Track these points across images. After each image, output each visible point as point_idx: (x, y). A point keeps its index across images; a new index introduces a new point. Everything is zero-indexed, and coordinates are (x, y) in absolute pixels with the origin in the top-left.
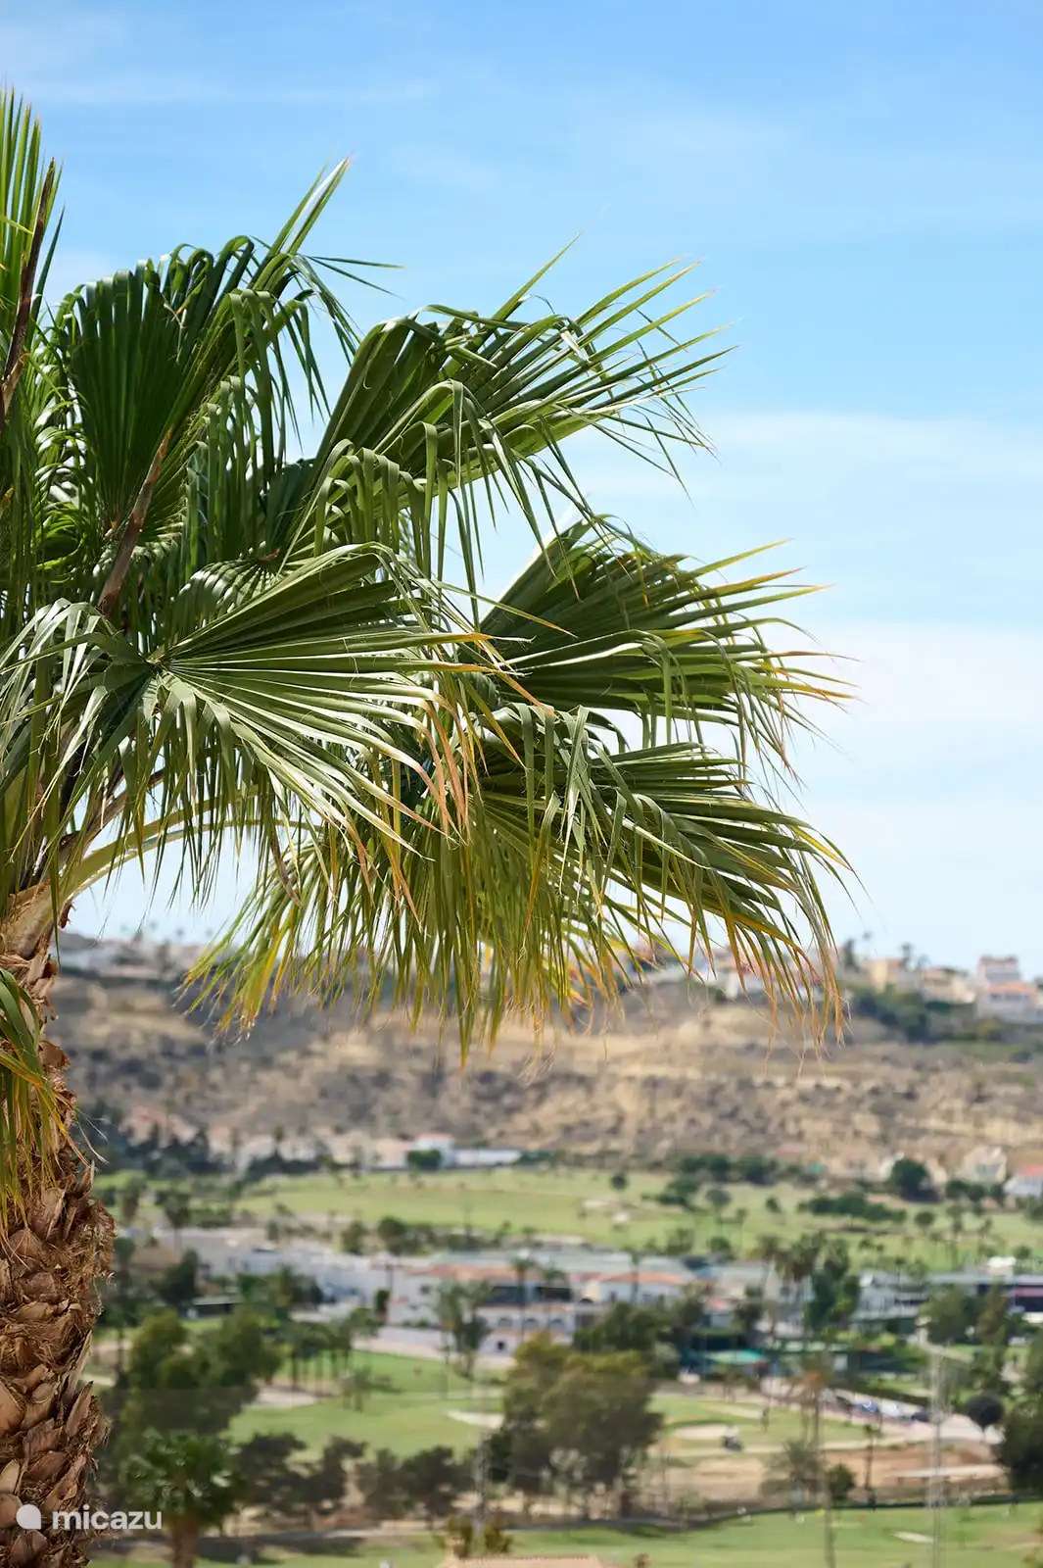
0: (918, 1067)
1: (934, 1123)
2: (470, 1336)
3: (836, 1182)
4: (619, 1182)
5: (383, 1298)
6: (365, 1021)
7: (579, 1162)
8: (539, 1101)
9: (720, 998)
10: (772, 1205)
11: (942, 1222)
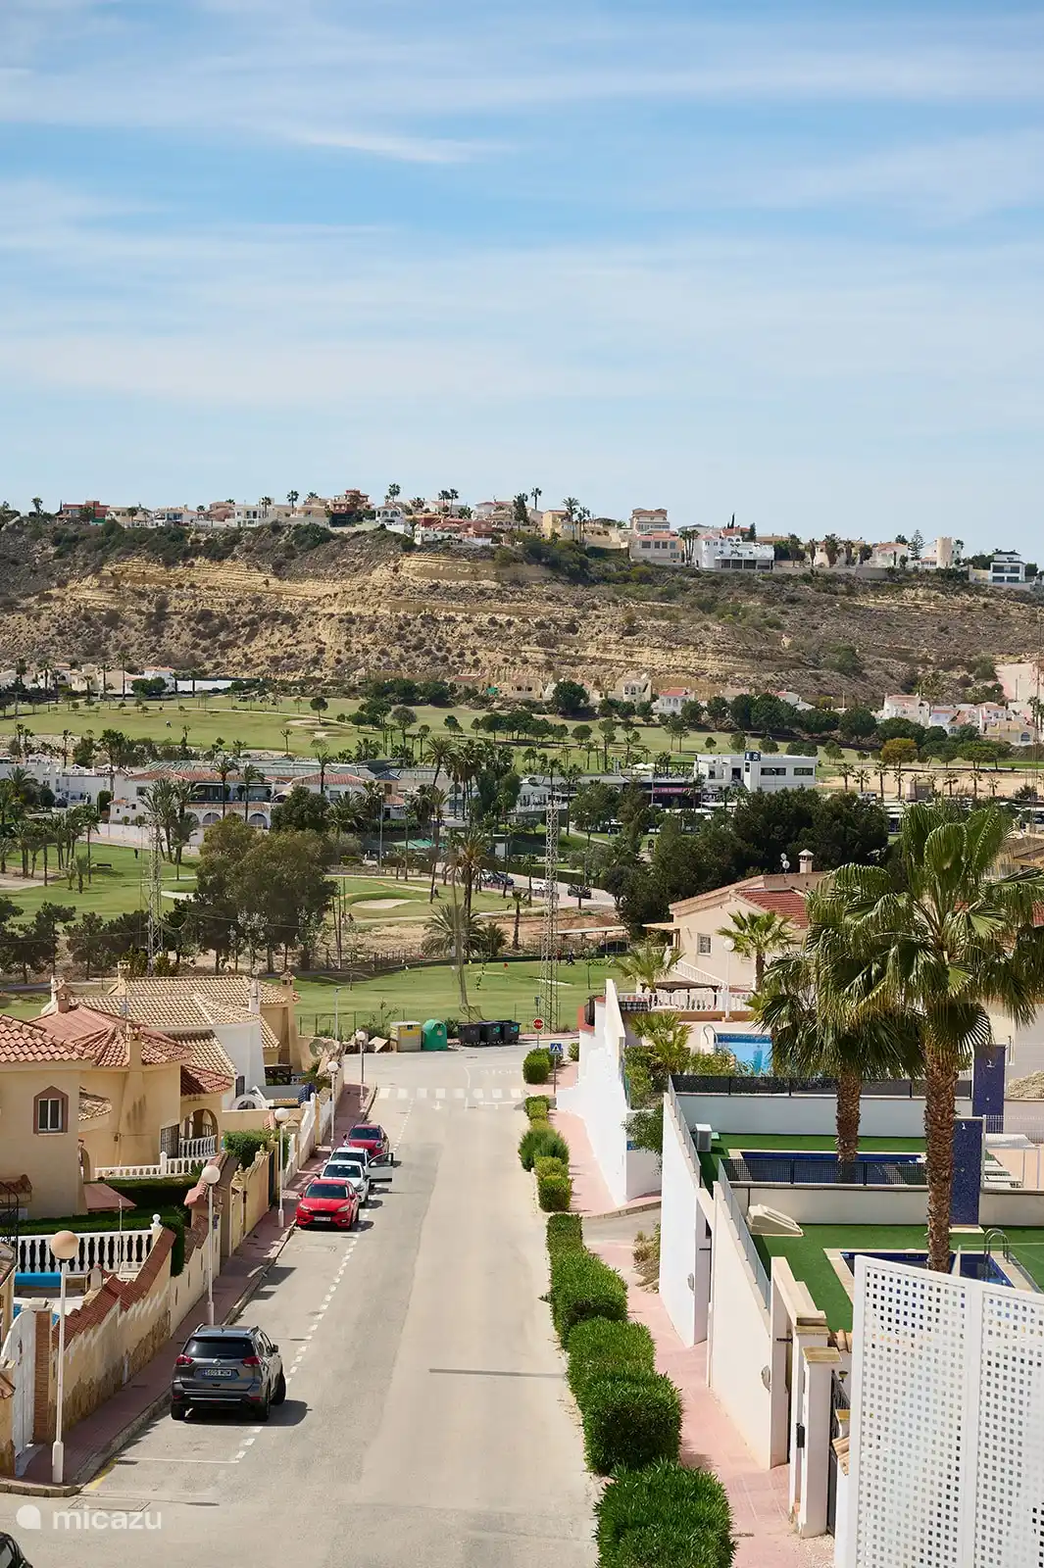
0: (578, 605)
1: (591, 651)
2: (181, 828)
3: (507, 702)
4: (319, 704)
5: (105, 798)
6: (96, 571)
7: (285, 688)
8: (250, 638)
9: (408, 546)
10: (451, 722)
11: (597, 736)
